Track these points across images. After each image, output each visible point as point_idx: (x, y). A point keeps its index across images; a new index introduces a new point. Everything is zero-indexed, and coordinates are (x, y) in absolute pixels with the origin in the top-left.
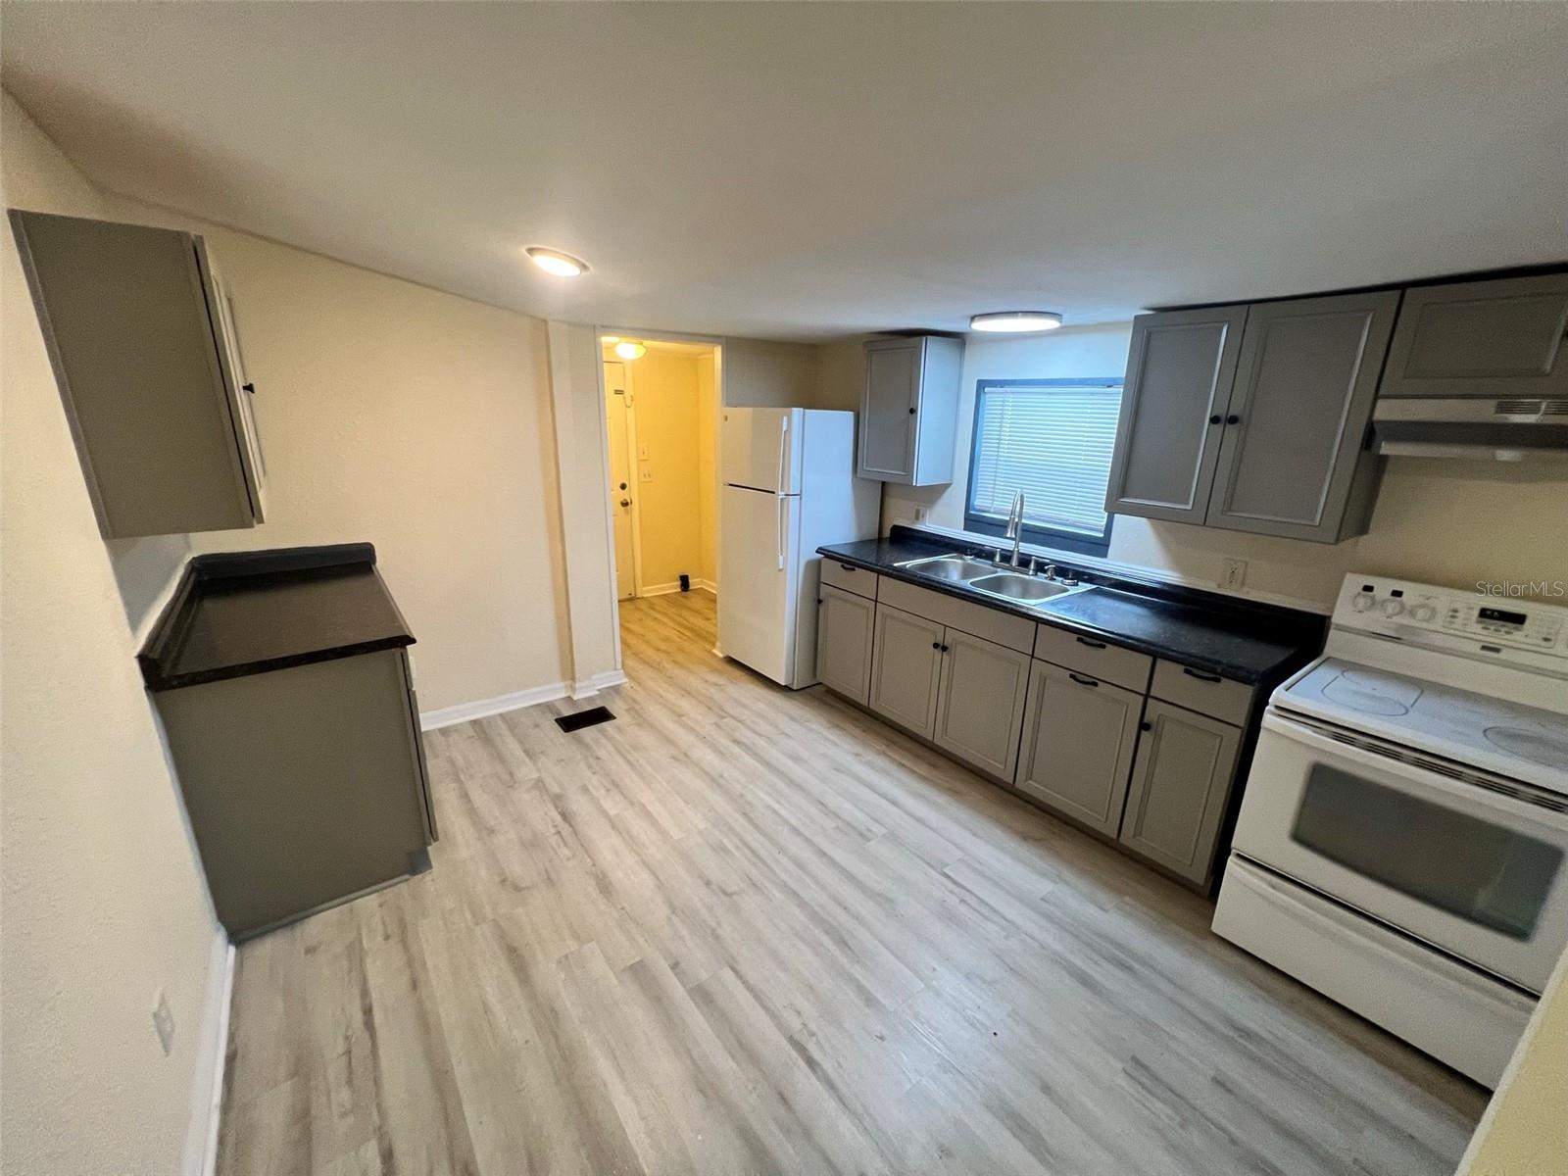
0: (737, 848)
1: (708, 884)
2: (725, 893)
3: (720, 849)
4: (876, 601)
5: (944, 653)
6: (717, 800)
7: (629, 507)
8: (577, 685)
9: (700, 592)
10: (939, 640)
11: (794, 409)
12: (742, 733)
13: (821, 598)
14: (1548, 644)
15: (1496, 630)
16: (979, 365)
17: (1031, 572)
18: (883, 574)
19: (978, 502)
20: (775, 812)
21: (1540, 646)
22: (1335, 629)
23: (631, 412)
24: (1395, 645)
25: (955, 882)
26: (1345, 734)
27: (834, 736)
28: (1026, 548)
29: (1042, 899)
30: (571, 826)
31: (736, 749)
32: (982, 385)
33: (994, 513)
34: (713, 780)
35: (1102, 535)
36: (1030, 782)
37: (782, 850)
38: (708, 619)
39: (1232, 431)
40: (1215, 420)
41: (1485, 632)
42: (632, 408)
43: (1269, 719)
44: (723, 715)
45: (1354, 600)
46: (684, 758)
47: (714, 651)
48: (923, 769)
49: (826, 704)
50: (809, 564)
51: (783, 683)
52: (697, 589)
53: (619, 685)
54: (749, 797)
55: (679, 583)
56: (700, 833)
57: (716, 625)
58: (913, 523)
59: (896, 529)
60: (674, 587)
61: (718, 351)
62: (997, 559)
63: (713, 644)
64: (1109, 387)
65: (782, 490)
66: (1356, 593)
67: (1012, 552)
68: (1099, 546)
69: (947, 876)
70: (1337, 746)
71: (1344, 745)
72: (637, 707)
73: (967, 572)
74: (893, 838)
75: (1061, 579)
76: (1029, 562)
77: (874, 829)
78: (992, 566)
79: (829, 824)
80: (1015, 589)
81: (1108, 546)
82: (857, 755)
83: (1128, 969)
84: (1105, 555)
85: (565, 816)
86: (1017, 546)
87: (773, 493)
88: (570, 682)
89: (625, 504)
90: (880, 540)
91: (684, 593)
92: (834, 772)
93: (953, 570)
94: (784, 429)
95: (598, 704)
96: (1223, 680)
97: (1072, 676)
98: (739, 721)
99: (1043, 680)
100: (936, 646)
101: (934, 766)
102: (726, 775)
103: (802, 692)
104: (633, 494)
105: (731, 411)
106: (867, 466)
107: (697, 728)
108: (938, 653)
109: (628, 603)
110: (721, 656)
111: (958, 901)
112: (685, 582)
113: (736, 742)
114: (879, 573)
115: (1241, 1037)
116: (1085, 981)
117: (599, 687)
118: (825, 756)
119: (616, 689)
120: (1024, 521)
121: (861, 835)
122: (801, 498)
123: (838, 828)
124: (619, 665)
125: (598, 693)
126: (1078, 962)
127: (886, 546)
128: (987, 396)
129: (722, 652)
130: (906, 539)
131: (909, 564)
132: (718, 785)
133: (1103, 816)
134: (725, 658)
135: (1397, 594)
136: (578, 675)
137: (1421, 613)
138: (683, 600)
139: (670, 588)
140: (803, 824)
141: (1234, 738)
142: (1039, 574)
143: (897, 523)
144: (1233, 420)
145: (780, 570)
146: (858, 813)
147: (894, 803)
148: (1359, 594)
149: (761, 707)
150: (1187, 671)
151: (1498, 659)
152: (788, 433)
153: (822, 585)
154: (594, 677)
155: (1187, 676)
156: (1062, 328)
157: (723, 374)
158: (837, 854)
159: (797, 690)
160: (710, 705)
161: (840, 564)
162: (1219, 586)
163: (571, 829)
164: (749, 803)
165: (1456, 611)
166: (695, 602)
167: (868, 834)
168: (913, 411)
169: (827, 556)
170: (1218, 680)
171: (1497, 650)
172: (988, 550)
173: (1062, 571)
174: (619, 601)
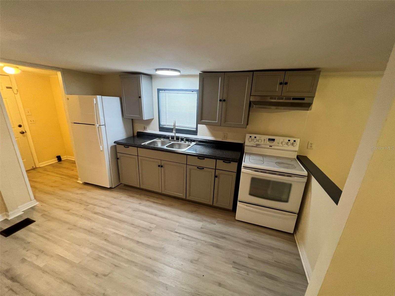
0: (106, 254)
1: (97, 275)
2: (105, 275)
3: (98, 259)
4: (138, 156)
5: (162, 168)
6: (93, 239)
7: (25, 134)
8: (9, 214)
9: (67, 160)
10: (160, 164)
11: (98, 96)
12: (98, 209)
13: (118, 158)
14: (278, 144)
15: (271, 143)
16: (157, 84)
17: (180, 141)
18: (139, 148)
19: (162, 123)
20: (117, 234)
21: (277, 145)
22: (246, 146)
23: (18, 96)
24: (256, 148)
25: (179, 233)
26: (257, 170)
27: (131, 200)
28: (178, 135)
29: (201, 228)
30: (18, 282)
31: (96, 216)
32: (159, 90)
33: (167, 126)
34: (89, 231)
35: (195, 130)
36: (190, 197)
37: (123, 247)
38: (73, 170)
39: (224, 103)
40: (220, 100)
41: (269, 143)
42: (18, 94)
43: (243, 170)
44: (87, 204)
45: (248, 140)
46: (75, 227)
47: (78, 181)
48: (160, 202)
49: (125, 189)
50: (112, 147)
51: (109, 187)
52: (65, 160)
53: (35, 206)
54: (106, 232)
55: (56, 159)
56: (88, 255)
57: (77, 172)
58: (144, 130)
59: (138, 133)
60: (55, 160)
61: (59, 74)
62: (170, 139)
63: (77, 179)
64: (192, 92)
65: (97, 124)
66: (248, 138)
67: (174, 136)
68: (195, 132)
69: (177, 232)
70: (256, 173)
71: (257, 172)
72: (46, 213)
73: (163, 143)
74: (158, 227)
75: (188, 142)
76: (179, 138)
77: (152, 226)
78: (169, 141)
79: (137, 230)
80: (177, 146)
81: (197, 132)
82: (140, 204)
83: (224, 238)
84: (197, 135)
85: (13, 279)
86: (175, 134)
87: (94, 125)
88: (5, 213)
89: (22, 133)
90: (134, 136)
91: (59, 162)
92: (134, 212)
93: (159, 143)
94: (95, 102)
95: (25, 217)
96: (231, 162)
97: (198, 168)
98: (95, 205)
99: (190, 170)
100: (159, 166)
101: (163, 199)
102: (94, 228)
103: (116, 188)
104: (26, 127)
105: (69, 96)
106: (127, 114)
107: (77, 213)
108: (160, 168)
109: (32, 171)
110: (81, 182)
111: (181, 239)
112: (59, 158)
113: (96, 213)
114: (137, 147)
115: (249, 243)
116: (217, 246)
117: (22, 210)
118: (129, 207)
119: (33, 208)
120: (176, 128)
121: (149, 230)
122: (105, 126)
123: (140, 231)
124: (32, 197)
125: (23, 213)
126: (214, 242)
127: (136, 138)
128: (161, 93)
129: (82, 181)
130: (143, 136)
131: (146, 143)
132: (92, 233)
133: (208, 200)
134: (83, 183)
135: (255, 137)
136: (8, 209)
137: (260, 141)
138: (59, 165)
139: (53, 161)
140: (129, 234)
141: (235, 175)
142: (182, 141)
143: (138, 131)
144: (224, 100)
145: (102, 151)
146: (146, 223)
147: (156, 215)
148: (249, 138)
149: (103, 197)
150: (224, 162)
151: (272, 148)
152: (96, 105)
153: (118, 153)
154: (19, 207)
155: (224, 163)
156: (181, 75)
157: (63, 82)
158: (143, 240)
159: (114, 188)
160: (81, 202)
161: (123, 146)
162: (222, 139)
163: (19, 284)
164: (106, 235)
165: (265, 140)
166: (65, 165)
167: (150, 229)
168: (140, 97)
169: (118, 144)
170: (230, 163)
171: (272, 146)
172: (167, 136)
173: (188, 140)
174: (27, 171)
